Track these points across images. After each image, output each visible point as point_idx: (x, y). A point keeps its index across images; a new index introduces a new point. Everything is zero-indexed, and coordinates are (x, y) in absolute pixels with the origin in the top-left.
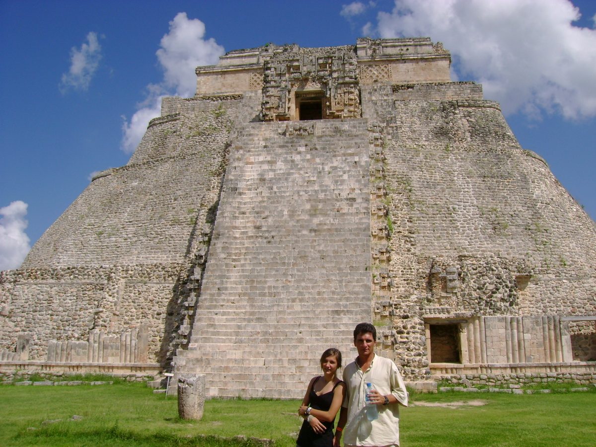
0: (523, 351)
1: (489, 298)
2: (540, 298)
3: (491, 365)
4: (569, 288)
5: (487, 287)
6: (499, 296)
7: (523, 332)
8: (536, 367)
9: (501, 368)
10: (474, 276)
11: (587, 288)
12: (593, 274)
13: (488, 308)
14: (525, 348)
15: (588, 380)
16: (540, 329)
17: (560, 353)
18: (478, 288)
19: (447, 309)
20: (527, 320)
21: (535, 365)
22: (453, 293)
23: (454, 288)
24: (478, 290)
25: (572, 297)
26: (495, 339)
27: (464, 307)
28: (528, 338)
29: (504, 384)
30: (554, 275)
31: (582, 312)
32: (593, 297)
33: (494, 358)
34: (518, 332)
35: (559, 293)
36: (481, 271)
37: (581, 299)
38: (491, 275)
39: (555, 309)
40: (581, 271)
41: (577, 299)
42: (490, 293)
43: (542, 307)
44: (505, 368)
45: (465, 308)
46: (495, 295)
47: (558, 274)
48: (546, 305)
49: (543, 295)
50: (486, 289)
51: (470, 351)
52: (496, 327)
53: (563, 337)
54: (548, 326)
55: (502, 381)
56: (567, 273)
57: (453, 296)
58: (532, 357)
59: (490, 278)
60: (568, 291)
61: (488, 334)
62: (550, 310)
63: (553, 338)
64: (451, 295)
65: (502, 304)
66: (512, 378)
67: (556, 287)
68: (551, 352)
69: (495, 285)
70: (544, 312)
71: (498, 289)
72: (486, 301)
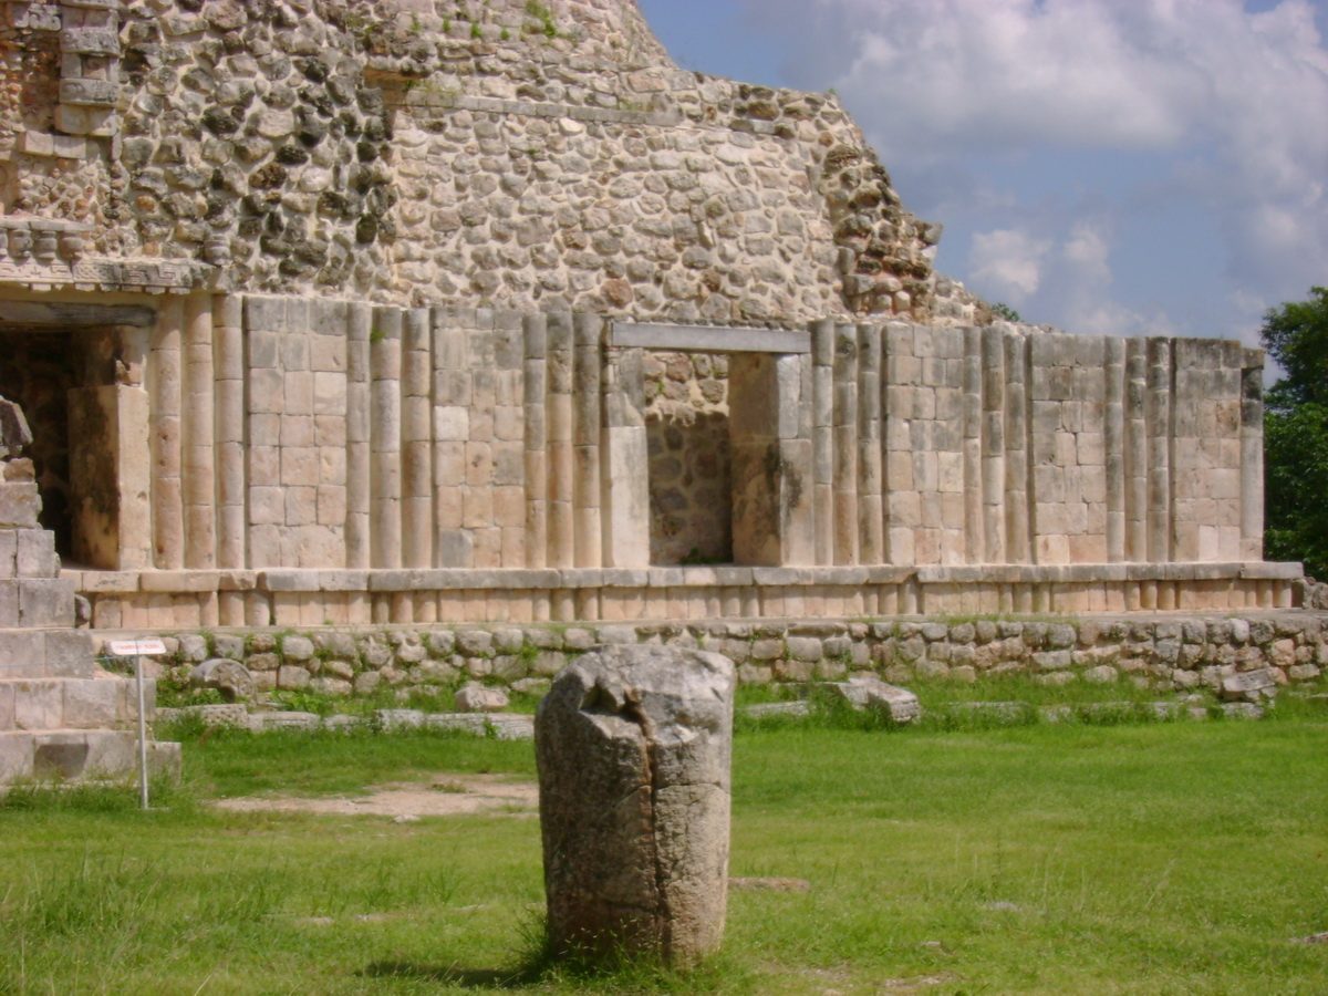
0: (425, 503)
1: (263, 186)
2: (457, 206)
3: (275, 579)
4: (588, 162)
5: (256, 120)
6: (319, 178)
7: (432, 396)
8: (489, 593)
9: (323, 595)
10: (188, 49)
11: (672, 174)
12: (688, 99)
13: (255, 245)
14: (435, 487)
15: (771, 662)
16: (513, 385)
17: (594, 517)
18: (213, 124)
19: (61, 234)
20: (457, 330)
21: (488, 583)
22: (90, 138)
23: (103, 108)
24: (206, 136)
25: (607, 218)
26: (297, 430)
27: (140, 227)
28: (454, 433)
29: (399, 686)
30: (513, 87)
31: (651, 305)
32: (698, 223)
33: (284, 540)
34: (409, 393)
35: (545, 191)
36: (225, 23)
37: (648, 232)
38: (275, 54)
39: (530, 274)
40: (636, 77)
41: (629, 229)
42: (272, 156)
43: (469, 263)
44: (344, 597)
45: (144, 236)
46: (295, 173)
47: (530, 83)
48: (488, 254)
49: (469, 191)
50: (251, 133)
51: (159, 492)
52: (305, 364)
53: (614, 431)
54: (550, 368)
55: (388, 670)
56: (573, 82)
57: (90, 156)
58: (469, 538)
59: (273, 71)
60: (584, 178)
61: (260, 398)
62: (509, 279)
63: (567, 436)
64: (77, 150)
65: (332, 228)
66: (433, 655)
67: (531, 153)
68: (553, 510)
69: (301, 113)
70: (478, 288)
71: (309, 140)
72: (249, 205)
